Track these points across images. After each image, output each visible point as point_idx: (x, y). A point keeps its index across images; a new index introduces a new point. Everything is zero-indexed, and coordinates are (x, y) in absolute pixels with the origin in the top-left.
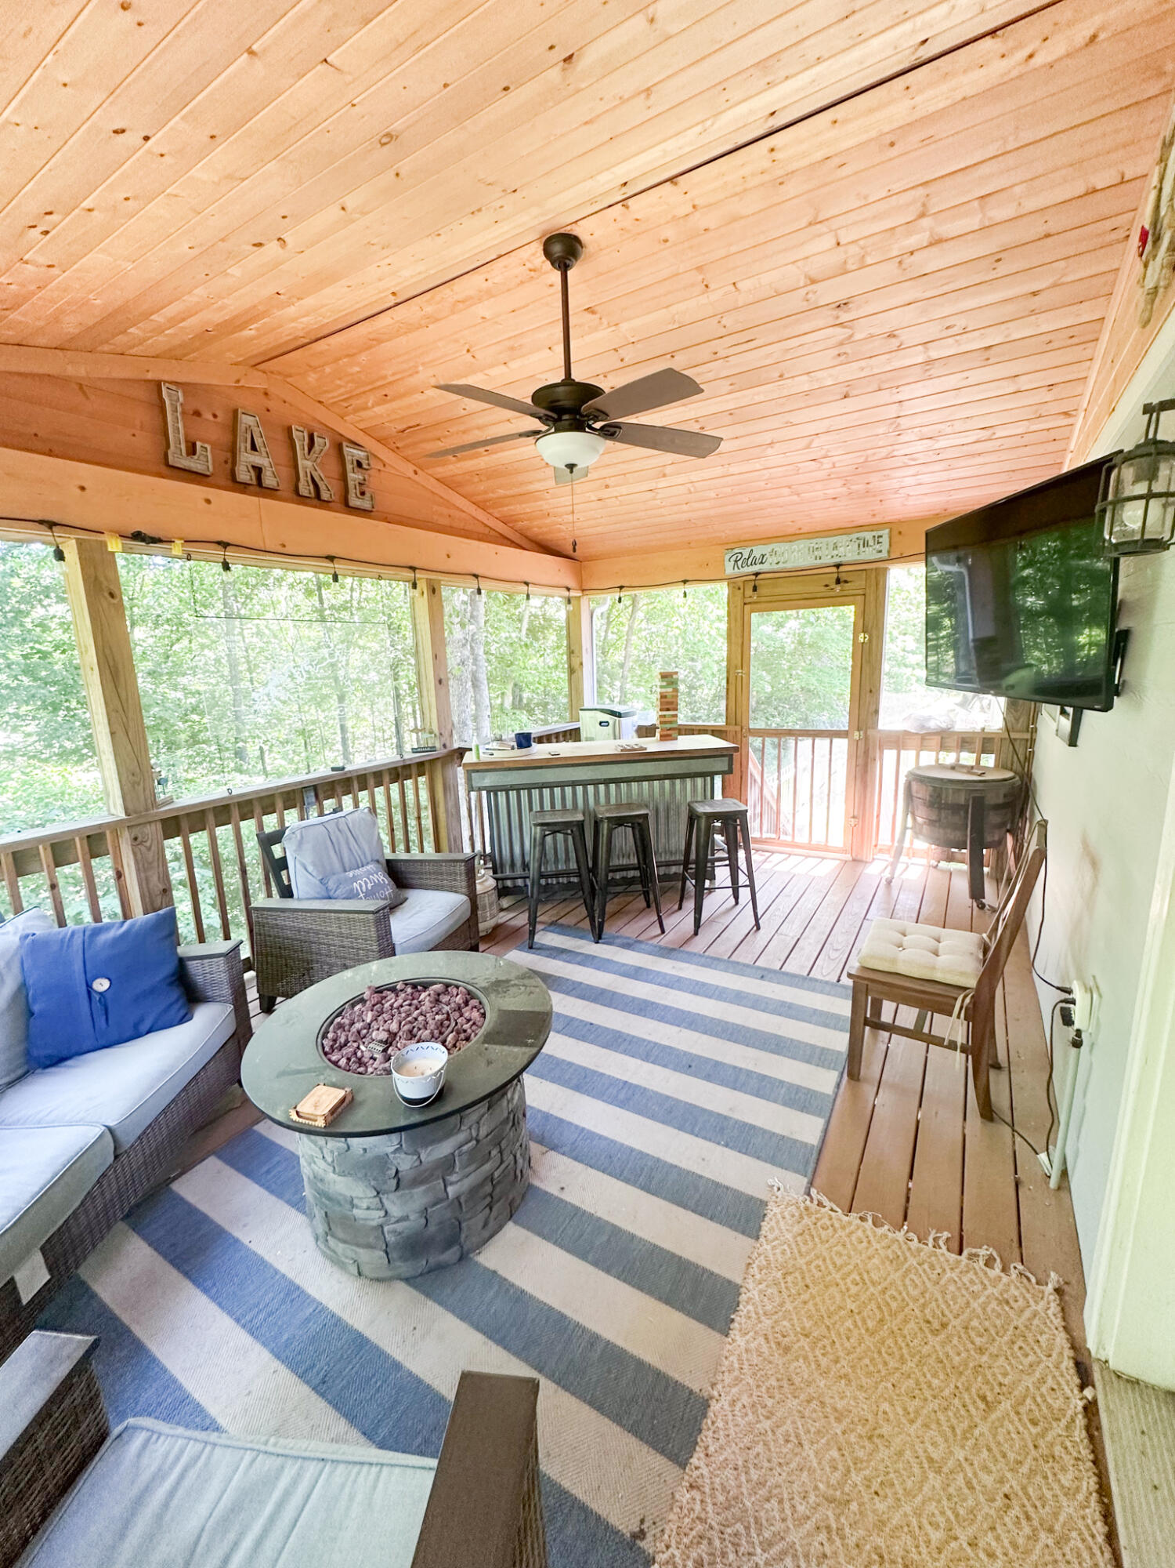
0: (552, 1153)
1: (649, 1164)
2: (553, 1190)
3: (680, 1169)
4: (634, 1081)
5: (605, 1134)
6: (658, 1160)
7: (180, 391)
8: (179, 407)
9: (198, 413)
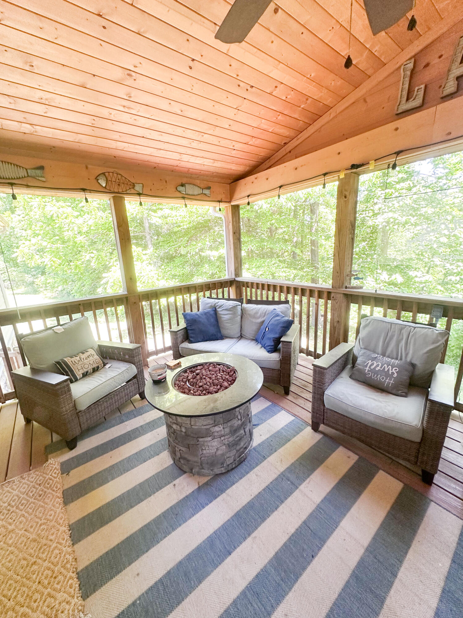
0: (197, 487)
1: (159, 535)
2: (177, 482)
3: (144, 553)
4: (229, 560)
5: (194, 518)
6: (158, 542)
7: (413, 60)
8: (409, 73)
9: (427, 65)
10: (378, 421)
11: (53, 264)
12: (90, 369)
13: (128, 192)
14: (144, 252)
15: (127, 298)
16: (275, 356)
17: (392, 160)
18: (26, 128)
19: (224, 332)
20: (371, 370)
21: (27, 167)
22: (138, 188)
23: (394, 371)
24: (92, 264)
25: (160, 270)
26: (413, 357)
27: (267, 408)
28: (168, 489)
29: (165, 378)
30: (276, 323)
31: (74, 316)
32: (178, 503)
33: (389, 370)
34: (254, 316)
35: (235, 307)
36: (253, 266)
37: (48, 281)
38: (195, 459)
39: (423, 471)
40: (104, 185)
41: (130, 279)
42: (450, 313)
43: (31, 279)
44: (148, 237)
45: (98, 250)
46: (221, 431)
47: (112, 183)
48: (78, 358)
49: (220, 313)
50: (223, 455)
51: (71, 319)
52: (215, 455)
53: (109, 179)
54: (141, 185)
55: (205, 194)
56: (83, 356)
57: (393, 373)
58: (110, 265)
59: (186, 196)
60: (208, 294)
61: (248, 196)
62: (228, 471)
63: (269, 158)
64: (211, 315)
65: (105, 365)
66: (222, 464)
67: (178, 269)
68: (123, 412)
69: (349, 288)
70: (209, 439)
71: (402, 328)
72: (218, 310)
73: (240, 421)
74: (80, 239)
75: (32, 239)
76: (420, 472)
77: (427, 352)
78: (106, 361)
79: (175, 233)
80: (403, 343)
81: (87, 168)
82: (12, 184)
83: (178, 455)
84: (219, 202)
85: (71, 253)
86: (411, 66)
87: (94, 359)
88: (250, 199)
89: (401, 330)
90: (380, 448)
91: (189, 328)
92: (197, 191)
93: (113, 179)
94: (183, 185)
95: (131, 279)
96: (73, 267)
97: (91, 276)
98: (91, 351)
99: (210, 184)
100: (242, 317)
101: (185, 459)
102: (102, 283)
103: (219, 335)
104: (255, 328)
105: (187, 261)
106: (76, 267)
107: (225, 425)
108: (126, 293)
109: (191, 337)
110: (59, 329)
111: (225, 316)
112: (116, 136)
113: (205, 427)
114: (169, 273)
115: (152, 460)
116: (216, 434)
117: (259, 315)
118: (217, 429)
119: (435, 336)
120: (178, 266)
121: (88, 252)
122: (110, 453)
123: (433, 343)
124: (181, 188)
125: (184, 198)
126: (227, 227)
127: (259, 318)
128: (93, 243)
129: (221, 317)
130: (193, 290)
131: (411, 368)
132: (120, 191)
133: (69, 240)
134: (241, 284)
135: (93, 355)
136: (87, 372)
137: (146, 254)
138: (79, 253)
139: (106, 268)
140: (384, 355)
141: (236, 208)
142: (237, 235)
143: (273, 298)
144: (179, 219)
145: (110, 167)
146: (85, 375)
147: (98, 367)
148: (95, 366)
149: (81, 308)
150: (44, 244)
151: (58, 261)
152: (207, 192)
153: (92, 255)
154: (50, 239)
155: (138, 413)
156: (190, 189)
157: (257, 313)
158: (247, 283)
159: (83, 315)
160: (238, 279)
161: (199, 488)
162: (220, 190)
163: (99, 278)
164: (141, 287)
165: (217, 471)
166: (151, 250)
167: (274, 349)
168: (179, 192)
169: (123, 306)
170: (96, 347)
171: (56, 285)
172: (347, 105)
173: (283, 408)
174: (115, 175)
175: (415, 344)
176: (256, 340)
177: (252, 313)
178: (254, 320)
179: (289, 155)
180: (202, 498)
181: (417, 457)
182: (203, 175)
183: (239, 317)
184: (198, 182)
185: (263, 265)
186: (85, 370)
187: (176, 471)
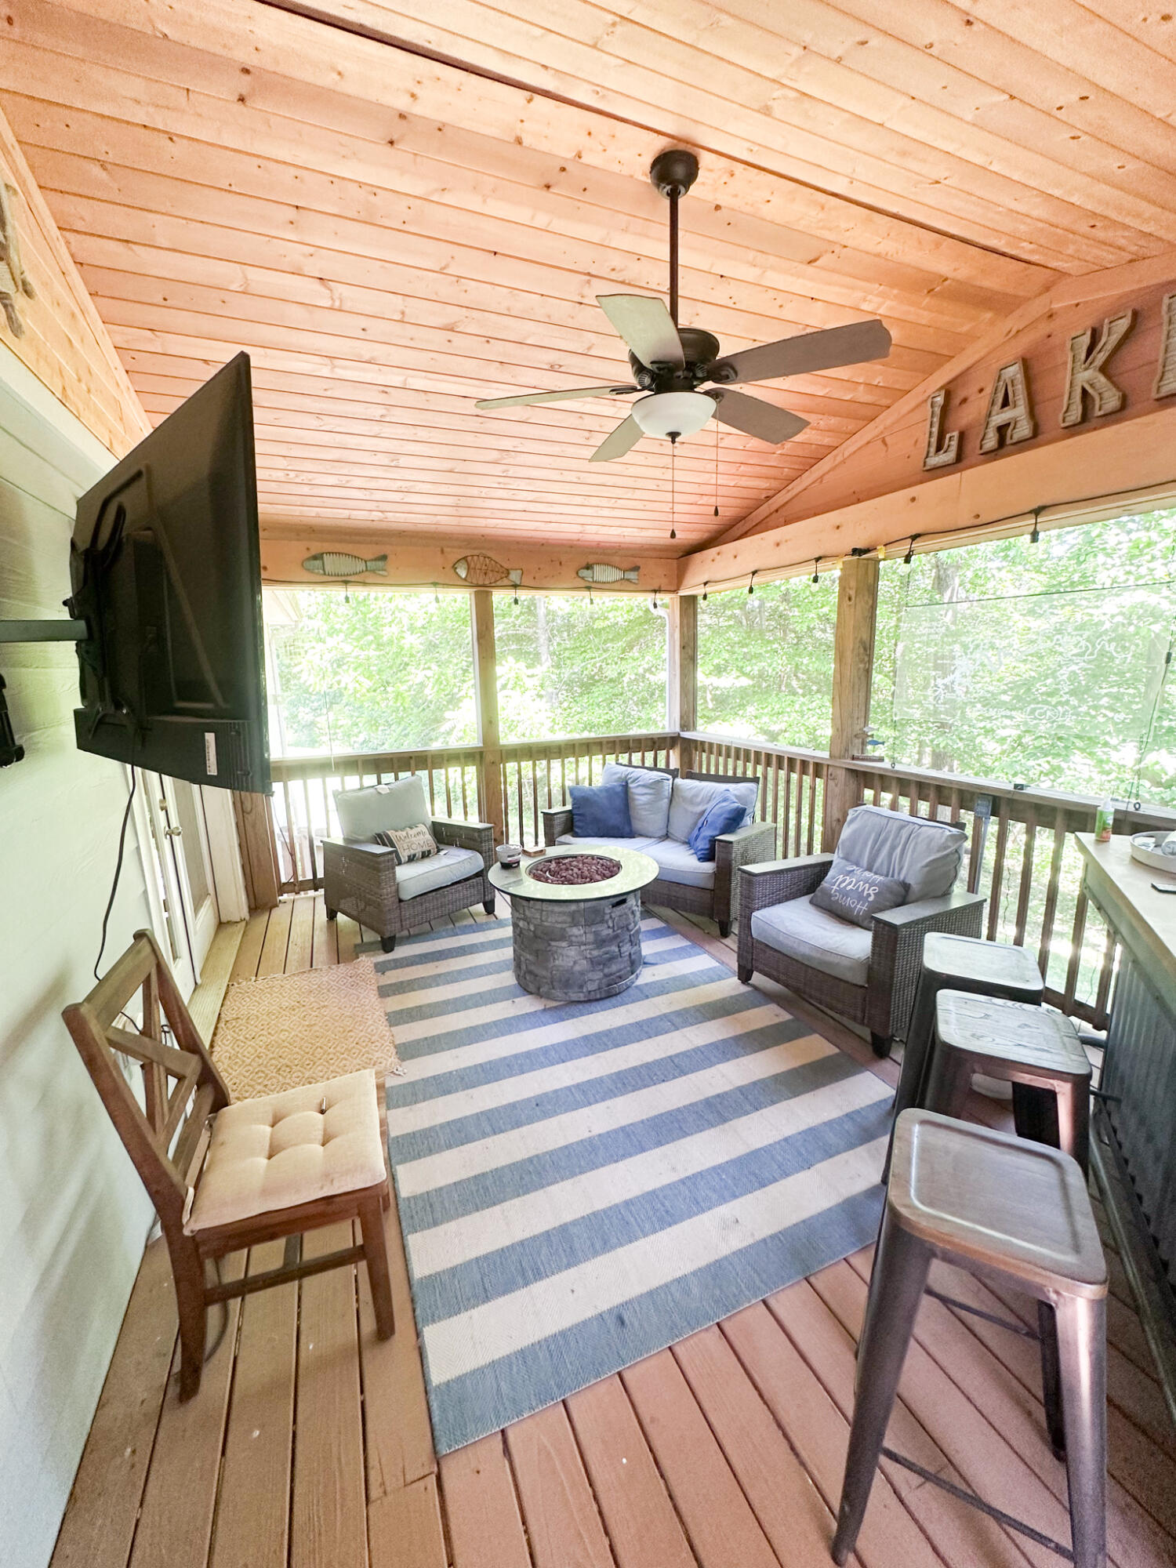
0: (542, 1008)
2: (517, 1000)
7: (943, 393)
8: (938, 410)
9: (965, 400)
10: (814, 954)
11: (358, 688)
12: (418, 851)
13: (498, 583)
14: (530, 672)
15: (481, 753)
16: (709, 867)
17: (904, 548)
18: (376, 515)
19: (637, 825)
20: (840, 891)
21: (366, 557)
22: (515, 576)
23: (871, 892)
24: (427, 691)
25: (559, 711)
26: (907, 874)
27: (682, 948)
28: (506, 1004)
29: (518, 862)
30: (719, 812)
31: (401, 775)
32: (513, 1018)
33: (863, 890)
34: (691, 802)
35: (659, 782)
36: (766, 711)
37: (340, 723)
38: (544, 973)
39: (873, 1034)
40: (464, 576)
41: (489, 722)
42: (1003, 810)
43: (310, 718)
44: (543, 638)
45: (439, 663)
46: (581, 936)
47: (475, 573)
48: (404, 833)
49: (634, 790)
50: (582, 973)
51: (396, 779)
52: (570, 971)
53: (472, 565)
54: (519, 572)
55: (628, 580)
56: (412, 832)
57: (869, 895)
58: (461, 694)
59: (593, 585)
60: (624, 758)
61: (705, 584)
62: (589, 1001)
63: (745, 518)
64: (617, 793)
65: (439, 851)
66: (581, 987)
67: (598, 711)
68: (457, 925)
69: (858, 759)
70: (564, 944)
71: (904, 824)
72: (631, 785)
73: (611, 931)
74: (412, 641)
75: (328, 639)
76: (869, 1038)
77: (927, 865)
78: (441, 847)
79: (599, 631)
80: (898, 850)
81: (442, 552)
82: (346, 582)
83: (524, 967)
84: (655, 591)
85: (391, 667)
86: (940, 400)
87: (423, 839)
88: (708, 589)
89: (902, 827)
90: (811, 997)
91: (575, 812)
92: (616, 575)
93: (478, 566)
94: (588, 567)
95: (491, 722)
96: (391, 696)
97: (422, 714)
98: (422, 828)
99: (638, 562)
100: (671, 801)
101: (531, 972)
102: (442, 729)
103: (627, 829)
104: (689, 821)
105: (622, 694)
106: (398, 695)
107: (588, 929)
108: (481, 745)
109: (579, 827)
110: (383, 789)
111: (641, 798)
112: (487, 513)
113: (559, 926)
114: (577, 717)
115: (490, 977)
116: (574, 939)
117: (699, 799)
118: (575, 931)
119: (943, 840)
120: (598, 705)
121: (422, 666)
122: (436, 963)
123: (938, 851)
124: (585, 573)
125: (589, 588)
126: (672, 636)
127: (699, 804)
128: (432, 647)
129: (634, 800)
130: (594, 748)
131: (901, 890)
132: (487, 582)
133: (390, 642)
134: (693, 745)
135: (424, 834)
136: (414, 855)
137: (533, 676)
138: (405, 669)
139: (453, 701)
140: (869, 869)
141: (689, 603)
142: (690, 652)
143: (745, 772)
144: (607, 604)
145: (475, 549)
146: (412, 859)
147: (429, 852)
148: (426, 849)
149: (413, 762)
150: (347, 648)
151: (367, 684)
152: (632, 575)
153: (429, 673)
154: (358, 639)
155: (479, 928)
156: (602, 573)
157: (696, 796)
158: (702, 743)
159: (413, 774)
160: (686, 735)
161: (545, 1010)
162: (658, 572)
163: (437, 721)
164: (508, 738)
165: (574, 997)
166: (544, 667)
167: (708, 856)
168: (583, 578)
169: (474, 768)
170: (429, 824)
171: (356, 730)
172: (858, 445)
173: (709, 953)
174: (482, 558)
175: (913, 852)
176: (688, 843)
177: (688, 794)
178: (690, 808)
179: (774, 515)
180: (546, 1017)
181: (863, 1011)
182: (628, 549)
183: (666, 801)
184: (616, 559)
185: (788, 710)
186: (412, 852)
187: (519, 990)
